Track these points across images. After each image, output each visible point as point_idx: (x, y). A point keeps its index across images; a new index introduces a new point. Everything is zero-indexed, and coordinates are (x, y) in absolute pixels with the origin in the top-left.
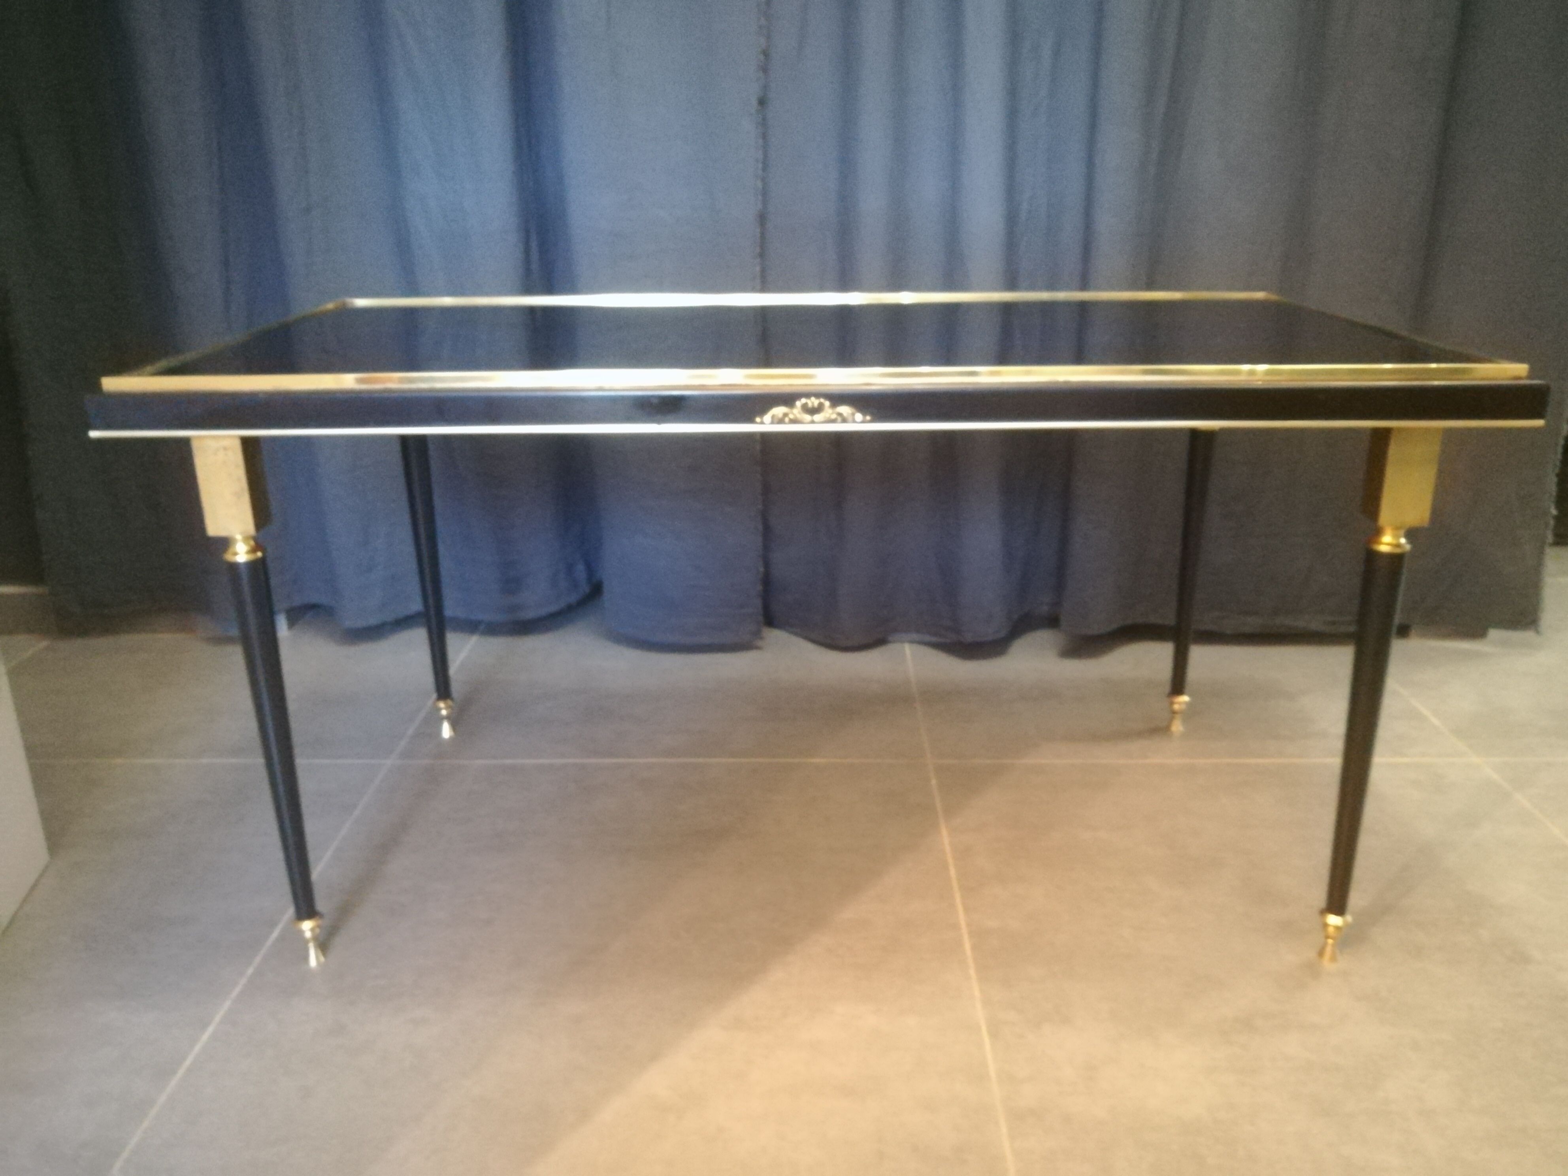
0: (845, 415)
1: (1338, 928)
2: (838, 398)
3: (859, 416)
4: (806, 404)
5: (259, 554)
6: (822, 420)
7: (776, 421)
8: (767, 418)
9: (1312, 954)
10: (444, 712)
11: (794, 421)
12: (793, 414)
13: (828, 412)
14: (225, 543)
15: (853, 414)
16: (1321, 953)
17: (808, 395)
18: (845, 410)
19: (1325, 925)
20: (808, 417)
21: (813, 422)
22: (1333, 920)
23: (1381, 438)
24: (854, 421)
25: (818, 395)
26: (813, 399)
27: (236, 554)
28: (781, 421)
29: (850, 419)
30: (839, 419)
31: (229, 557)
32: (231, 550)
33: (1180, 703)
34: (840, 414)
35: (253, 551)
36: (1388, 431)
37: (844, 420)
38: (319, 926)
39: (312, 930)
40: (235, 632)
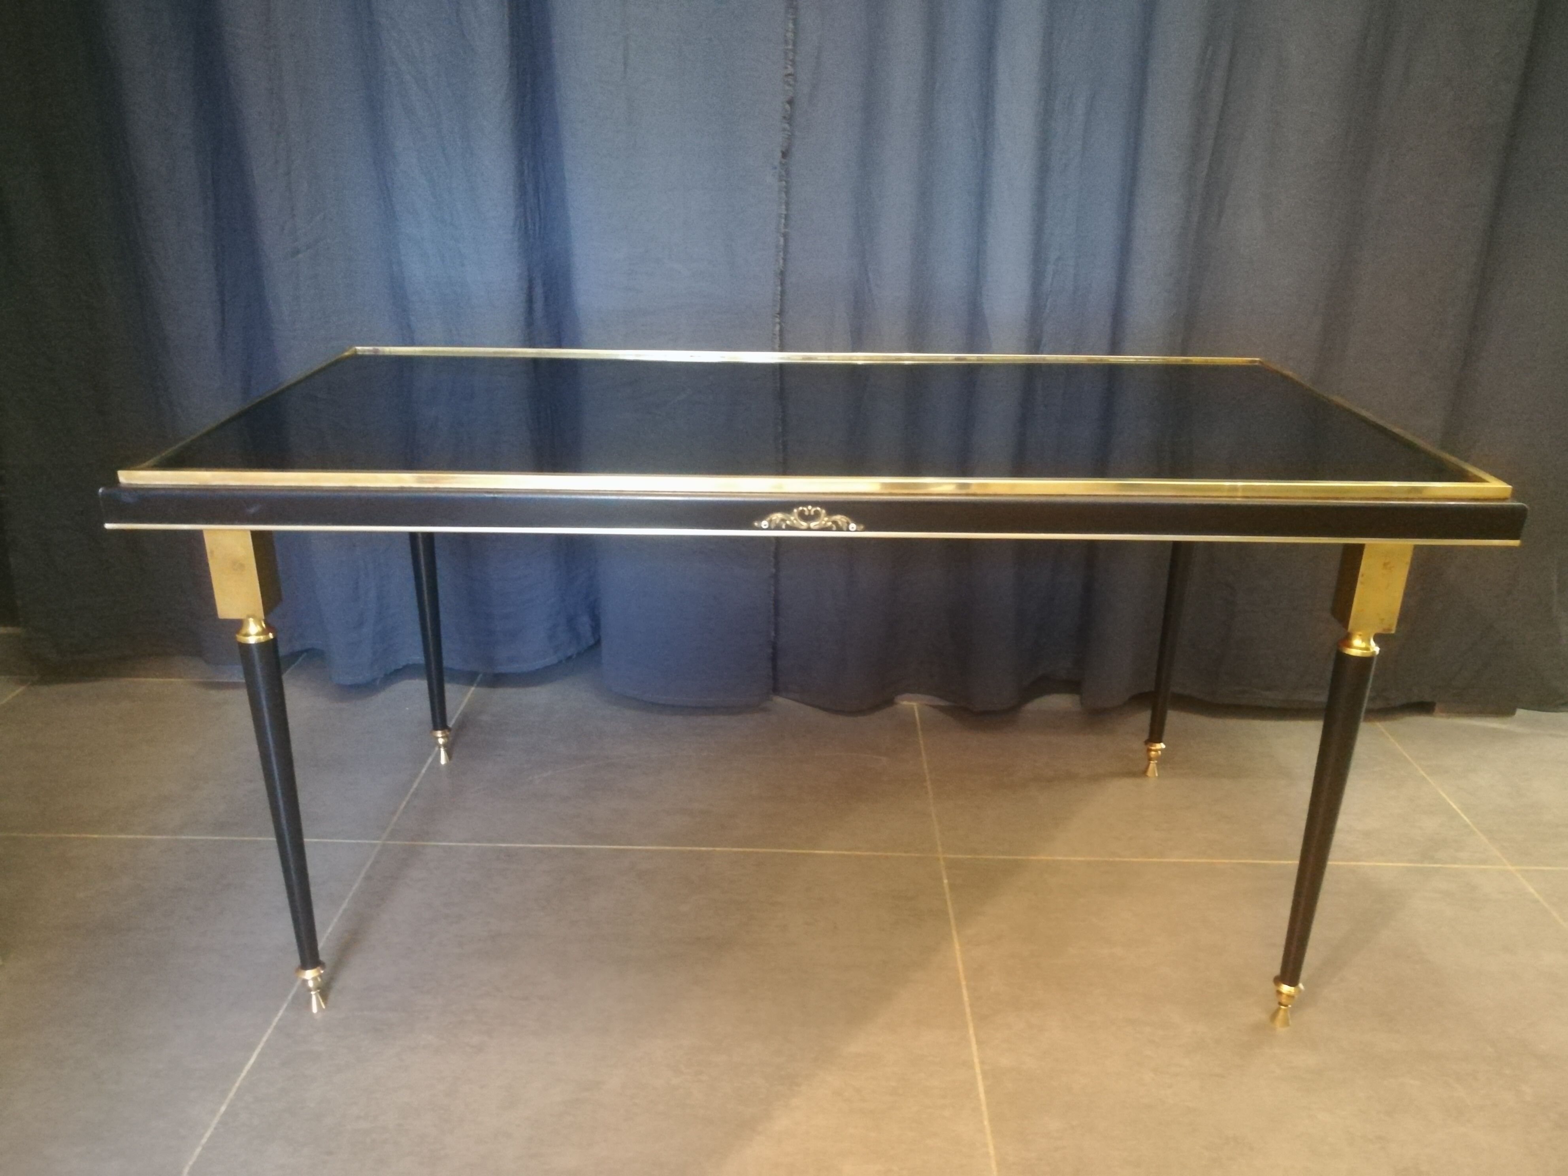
0: (840, 523)
1: (1289, 996)
2: (834, 506)
3: (853, 526)
4: (803, 511)
5: (271, 636)
6: (817, 527)
7: (773, 526)
8: (764, 524)
9: (1264, 1017)
10: (441, 741)
11: (789, 528)
12: (790, 520)
13: (825, 520)
14: (238, 625)
15: (848, 524)
16: (1274, 1015)
17: (805, 504)
18: (840, 518)
19: (1279, 993)
20: (804, 524)
21: (809, 529)
22: (1286, 989)
23: (1353, 555)
24: (848, 530)
25: (815, 504)
26: (810, 507)
27: (247, 635)
28: (778, 528)
29: (845, 528)
30: (834, 527)
31: (241, 638)
32: (244, 631)
33: (1156, 751)
34: (835, 522)
35: (264, 632)
36: (1361, 547)
37: (839, 529)
38: (321, 976)
39: (315, 979)
40: (240, 678)
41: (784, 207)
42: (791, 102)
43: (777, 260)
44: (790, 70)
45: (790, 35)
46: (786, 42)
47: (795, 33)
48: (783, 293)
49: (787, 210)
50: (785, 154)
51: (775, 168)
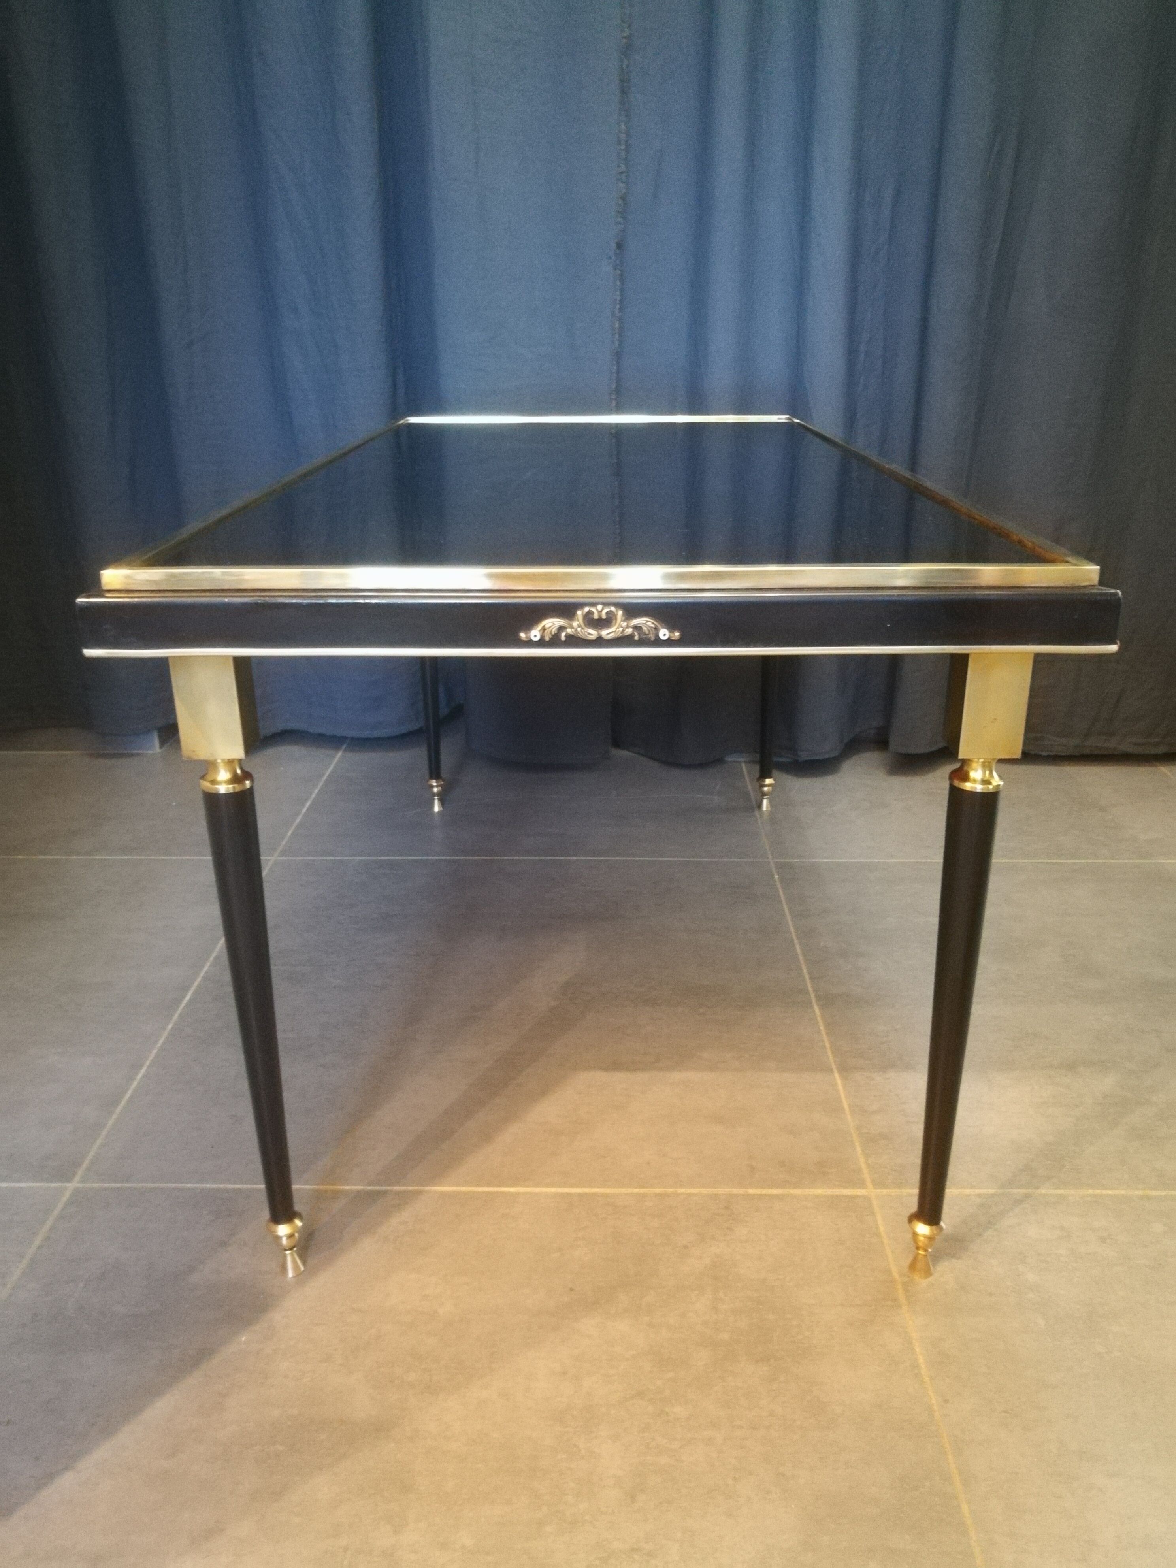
41: (618, 293)
42: (623, 198)
43: (613, 342)
44: (623, 168)
45: (623, 136)
46: (619, 143)
47: (628, 135)
48: (618, 371)
49: (622, 295)
50: (619, 246)
51: (610, 258)
